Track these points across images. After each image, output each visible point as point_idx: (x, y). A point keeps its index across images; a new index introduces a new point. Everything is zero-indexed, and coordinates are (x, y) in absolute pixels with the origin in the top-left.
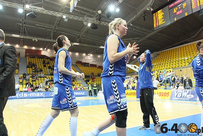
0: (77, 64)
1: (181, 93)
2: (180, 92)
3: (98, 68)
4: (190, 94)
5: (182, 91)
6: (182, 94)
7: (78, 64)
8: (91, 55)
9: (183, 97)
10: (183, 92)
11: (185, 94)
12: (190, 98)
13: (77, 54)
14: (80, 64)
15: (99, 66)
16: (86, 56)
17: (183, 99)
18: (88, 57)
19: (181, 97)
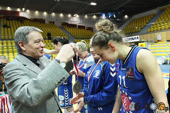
0: (63, 26)
3: (87, 29)
7: (65, 26)
8: (77, 16)
13: (61, 15)
14: (67, 26)
15: (88, 27)
16: (71, 17)
18: (74, 18)
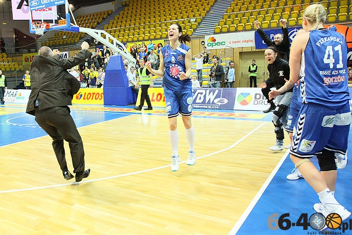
1: (204, 94)
2: (202, 93)
4: (221, 98)
5: (206, 90)
6: (205, 96)
9: (207, 102)
10: (208, 91)
11: (211, 97)
12: (220, 104)
17: (206, 107)
19: (204, 102)
